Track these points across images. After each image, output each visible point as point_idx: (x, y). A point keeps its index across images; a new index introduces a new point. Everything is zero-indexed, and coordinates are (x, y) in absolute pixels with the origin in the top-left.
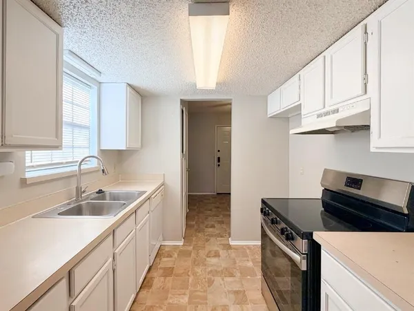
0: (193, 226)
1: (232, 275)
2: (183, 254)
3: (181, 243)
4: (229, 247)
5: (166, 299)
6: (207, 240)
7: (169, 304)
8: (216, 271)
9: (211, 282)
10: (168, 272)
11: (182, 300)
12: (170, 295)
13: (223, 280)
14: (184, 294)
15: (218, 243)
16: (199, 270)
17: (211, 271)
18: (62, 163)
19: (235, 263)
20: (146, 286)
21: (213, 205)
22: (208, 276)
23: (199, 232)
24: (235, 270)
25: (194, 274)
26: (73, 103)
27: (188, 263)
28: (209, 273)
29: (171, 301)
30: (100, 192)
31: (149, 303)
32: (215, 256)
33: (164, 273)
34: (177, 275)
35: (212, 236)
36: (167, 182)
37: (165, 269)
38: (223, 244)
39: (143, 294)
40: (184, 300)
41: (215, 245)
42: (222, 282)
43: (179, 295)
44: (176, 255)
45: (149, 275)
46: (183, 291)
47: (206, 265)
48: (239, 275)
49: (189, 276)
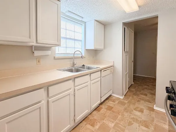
0: (133, 91)
1: (147, 126)
2: (121, 103)
3: (122, 98)
4: (152, 110)
5: (103, 120)
6: (138, 101)
7: (104, 123)
8: (137, 119)
9: (130, 124)
10: (110, 108)
11: (110, 124)
12: (105, 119)
13: (139, 126)
14: (113, 122)
15: (146, 105)
16: (126, 114)
17: (134, 118)
18: (70, 53)
19: (153, 121)
20: (97, 110)
21: (151, 83)
22: (130, 120)
23: (135, 95)
24: (151, 125)
25: (123, 115)
26: (74, 32)
27: (122, 108)
28: (131, 118)
29: (105, 122)
30: (84, 65)
31: (95, 118)
32: (139, 111)
33: (107, 108)
34: (113, 112)
35: (143, 100)
36: (115, 65)
37: (109, 106)
38: (149, 107)
39: (95, 112)
40: (111, 125)
41: (142, 105)
42: (138, 128)
43: (110, 121)
44: (117, 102)
45: (101, 106)
46: (113, 120)
47: (131, 114)
48: (153, 129)
49: (119, 115)
